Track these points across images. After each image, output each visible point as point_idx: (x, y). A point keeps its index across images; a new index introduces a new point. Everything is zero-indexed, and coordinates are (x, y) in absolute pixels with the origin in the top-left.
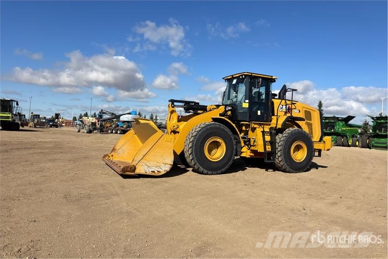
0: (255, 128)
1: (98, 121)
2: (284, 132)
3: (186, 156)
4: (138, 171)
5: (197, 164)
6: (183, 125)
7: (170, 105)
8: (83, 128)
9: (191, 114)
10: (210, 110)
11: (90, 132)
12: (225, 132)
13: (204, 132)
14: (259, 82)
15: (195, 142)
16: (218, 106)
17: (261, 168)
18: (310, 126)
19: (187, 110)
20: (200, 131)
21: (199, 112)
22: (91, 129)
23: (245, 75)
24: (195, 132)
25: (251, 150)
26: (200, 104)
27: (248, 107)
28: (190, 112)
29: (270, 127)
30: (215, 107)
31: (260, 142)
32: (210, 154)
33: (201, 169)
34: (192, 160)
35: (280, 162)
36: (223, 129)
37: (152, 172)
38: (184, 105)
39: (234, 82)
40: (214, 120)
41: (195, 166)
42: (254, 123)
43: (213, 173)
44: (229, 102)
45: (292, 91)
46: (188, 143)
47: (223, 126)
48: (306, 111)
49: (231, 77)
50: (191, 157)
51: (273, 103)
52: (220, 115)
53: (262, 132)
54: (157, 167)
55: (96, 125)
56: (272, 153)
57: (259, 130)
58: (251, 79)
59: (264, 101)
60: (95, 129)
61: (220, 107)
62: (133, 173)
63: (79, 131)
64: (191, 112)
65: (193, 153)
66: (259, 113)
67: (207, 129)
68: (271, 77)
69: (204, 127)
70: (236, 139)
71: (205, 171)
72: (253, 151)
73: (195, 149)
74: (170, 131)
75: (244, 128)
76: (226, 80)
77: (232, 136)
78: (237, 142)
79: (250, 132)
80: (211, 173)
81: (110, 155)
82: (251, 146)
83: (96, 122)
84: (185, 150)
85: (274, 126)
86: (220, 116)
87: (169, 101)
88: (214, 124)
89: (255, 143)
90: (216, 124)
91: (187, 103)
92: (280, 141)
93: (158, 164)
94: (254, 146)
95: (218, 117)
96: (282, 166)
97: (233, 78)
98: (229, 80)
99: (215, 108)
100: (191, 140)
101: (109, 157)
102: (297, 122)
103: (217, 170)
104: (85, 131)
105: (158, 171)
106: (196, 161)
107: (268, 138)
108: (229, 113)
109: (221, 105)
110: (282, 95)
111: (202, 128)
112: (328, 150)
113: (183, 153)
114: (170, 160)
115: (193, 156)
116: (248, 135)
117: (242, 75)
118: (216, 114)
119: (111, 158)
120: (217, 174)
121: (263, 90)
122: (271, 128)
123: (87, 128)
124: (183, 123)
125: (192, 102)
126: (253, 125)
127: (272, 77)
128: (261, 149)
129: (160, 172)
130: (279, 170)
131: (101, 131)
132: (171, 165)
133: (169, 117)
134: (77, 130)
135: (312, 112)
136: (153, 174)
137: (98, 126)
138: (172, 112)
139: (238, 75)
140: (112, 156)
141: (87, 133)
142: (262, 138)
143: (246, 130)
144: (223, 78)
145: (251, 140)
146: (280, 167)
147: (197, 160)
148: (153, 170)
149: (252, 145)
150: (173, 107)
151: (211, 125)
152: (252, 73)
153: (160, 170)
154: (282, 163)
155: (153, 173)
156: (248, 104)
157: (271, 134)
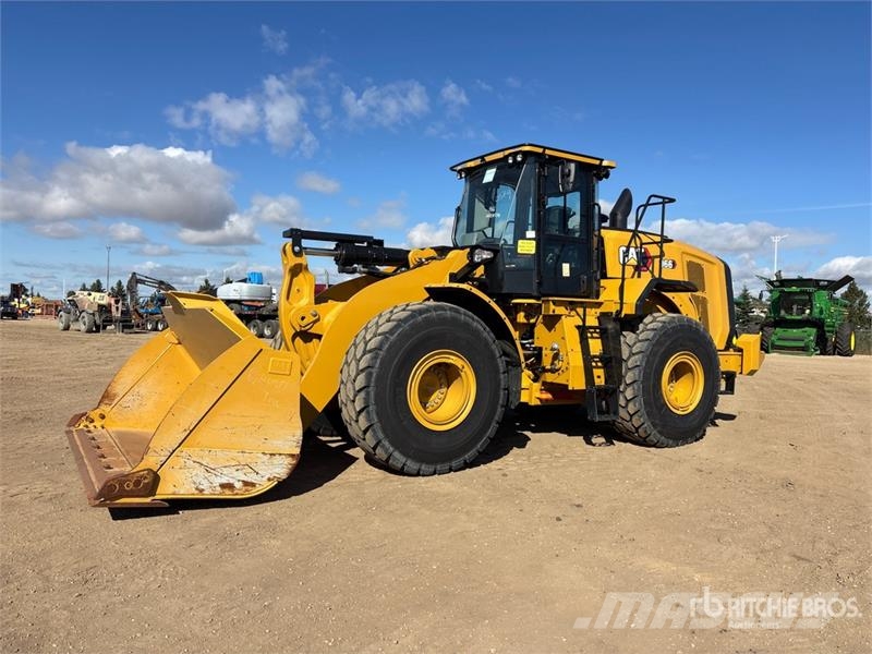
0: (559, 317)
1: (117, 302)
2: (641, 326)
3: (345, 415)
4: (166, 491)
5: (386, 443)
6: (333, 311)
7: (289, 248)
8: (77, 320)
9: (357, 275)
10: (420, 264)
11: (96, 328)
12: (476, 332)
13: (404, 337)
14: (569, 175)
15: (375, 371)
16: (442, 251)
17: (569, 435)
18: (702, 304)
19: (344, 264)
20: (391, 332)
21: (382, 269)
22: (98, 322)
23: (525, 154)
24: (375, 336)
25: (544, 383)
26: (385, 246)
27: (533, 252)
28: (354, 271)
29: (599, 311)
30: (434, 254)
31: (575, 359)
32: (424, 404)
33: (399, 459)
34: (365, 432)
35: (631, 416)
36: (466, 324)
37: (223, 486)
38: (335, 249)
39: (489, 176)
40: (435, 293)
41: (379, 451)
42: (554, 303)
43: (438, 467)
44: (474, 239)
45: (663, 203)
46: (353, 374)
47: (465, 315)
48: (690, 264)
49: (478, 162)
50: (363, 422)
51: (601, 241)
52: (453, 278)
53: (578, 327)
54: (239, 467)
55: (111, 311)
56: (610, 393)
57: (569, 323)
58: (542, 166)
59: (577, 235)
60: (109, 321)
61: (451, 254)
62: (148, 500)
63: (67, 328)
64: (360, 272)
65: (371, 408)
66: (566, 270)
67: (413, 327)
68: (597, 162)
69: (406, 320)
70: (505, 354)
71: (412, 465)
72: (548, 387)
73: (376, 395)
74: (289, 333)
75: (521, 318)
76: (460, 172)
77: (494, 347)
78: (508, 363)
79: (540, 330)
80: (432, 470)
81: (94, 415)
82: (545, 370)
83: (110, 305)
84: (342, 397)
85: (614, 309)
86: (450, 281)
87: (286, 235)
88: (436, 308)
89: (558, 364)
90: (443, 308)
91: (343, 241)
92: (632, 354)
93: (243, 459)
94: (553, 371)
95: (447, 284)
96: (637, 429)
97: (486, 166)
98: (472, 174)
99: (433, 258)
100: (363, 365)
101: (92, 421)
102: (669, 295)
103: (450, 460)
104: (83, 328)
105: (246, 484)
106: (381, 435)
107: (596, 346)
108: (480, 272)
109: (449, 249)
110: (619, 217)
111: (400, 322)
112: (752, 373)
113: (333, 407)
114: (288, 439)
115: (368, 419)
116: (532, 337)
117: (514, 155)
118: (439, 275)
119: (98, 423)
120: (450, 470)
121: (574, 201)
122: (603, 314)
123: (86, 319)
124: (333, 307)
125: (362, 239)
126: (552, 307)
127: (602, 160)
128: (576, 382)
129: (253, 485)
130: (625, 441)
131: (124, 327)
132: (292, 456)
133: (285, 288)
134: (61, 326)
135: (705, 265)
136: (228, 495)
137: (116, 314)
138: (296, 271)
139: (500, 155)
140: (103, 417)
141: (89, 331)
142: (578, 348)
143: (529, 324)
144: (452, 169)
145: (544, 352)
146: (629, 432)
147: (384, 431)
148: (224, 480)
149: (548, 367)
150: (297, 254)
151: (428, 310)
152: (545, 148)
153: (251, 478)
154: (636, 421)
155: (227, 492)
156: (534, 242)
157: (603, 334)
